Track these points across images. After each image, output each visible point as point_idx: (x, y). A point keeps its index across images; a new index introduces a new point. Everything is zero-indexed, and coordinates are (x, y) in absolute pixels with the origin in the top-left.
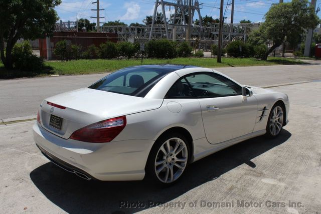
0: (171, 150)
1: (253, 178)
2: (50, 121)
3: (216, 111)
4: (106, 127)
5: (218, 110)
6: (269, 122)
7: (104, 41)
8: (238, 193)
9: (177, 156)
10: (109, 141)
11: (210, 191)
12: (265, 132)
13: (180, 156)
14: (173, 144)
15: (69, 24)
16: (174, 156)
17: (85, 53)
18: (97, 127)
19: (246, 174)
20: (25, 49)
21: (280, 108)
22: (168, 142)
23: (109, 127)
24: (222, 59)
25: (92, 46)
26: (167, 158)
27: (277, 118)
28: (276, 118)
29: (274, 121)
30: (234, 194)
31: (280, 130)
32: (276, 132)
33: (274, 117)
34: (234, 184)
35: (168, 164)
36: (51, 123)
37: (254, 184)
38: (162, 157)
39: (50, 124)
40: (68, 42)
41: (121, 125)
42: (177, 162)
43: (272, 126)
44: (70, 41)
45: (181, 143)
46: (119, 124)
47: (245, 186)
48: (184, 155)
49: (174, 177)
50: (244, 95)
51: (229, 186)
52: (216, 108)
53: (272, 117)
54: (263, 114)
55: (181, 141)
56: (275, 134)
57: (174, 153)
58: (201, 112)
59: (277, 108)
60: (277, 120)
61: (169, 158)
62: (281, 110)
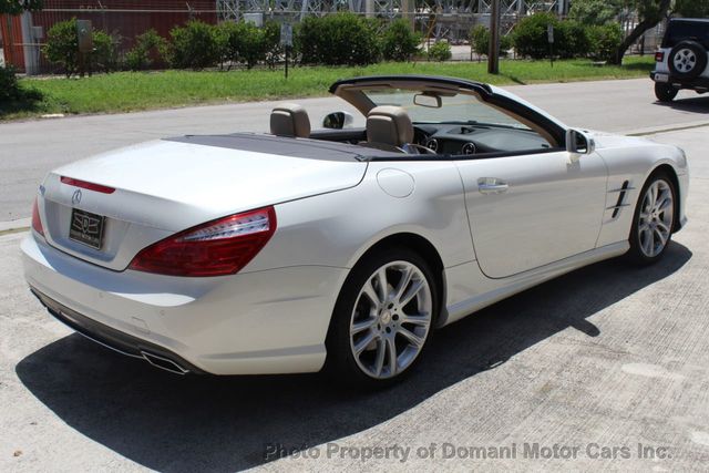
0: (389, 293)
1: (600, 364)
2: (72, 227)
3: (500, 192)
4: (226, 236)
5: (506, 189)
6: (637, 221)
8: (563, 400)
9: (407, 310)
10: (234, 272)
11: (490, 396)
12: (627, 247)
13: (411, 309)
14: (394, 277)
16: (398, 309)
18: (200, 235)
19: (580, 353)
21: (666, 186)
22: (381, 272)
23: (232, 236)
24: (502, 64)
26: (380, 313)
27: (658, 212)
28: (654, 210)
29: (650, 220)
30: (555, 402)
31: (664, 243)
32: (655, 249)
33: (648, 208)
34: (552, 377)
35: (384, 330)
36: (74, 233)
37: (605, 378)
38: (368, 311)
39: (71, 236)
41: (262, 230)
42: (406, 325)
43: (643, 232)
45: (415, 275)
46: (258, 226)
47: (580, 382)
48: (422, 308)
49: (398, 365)
50: (573, 150)
51: (540, 383)
52: (501, 184)
53: (643, 209)
54: (621, 199)
55: (415, 271)
56: (652, 252)
57: (396, 302)
58: (463, 194)
59: (656, 184)
60: (657, 216)
61: (385, 313)
62: (669, 190)
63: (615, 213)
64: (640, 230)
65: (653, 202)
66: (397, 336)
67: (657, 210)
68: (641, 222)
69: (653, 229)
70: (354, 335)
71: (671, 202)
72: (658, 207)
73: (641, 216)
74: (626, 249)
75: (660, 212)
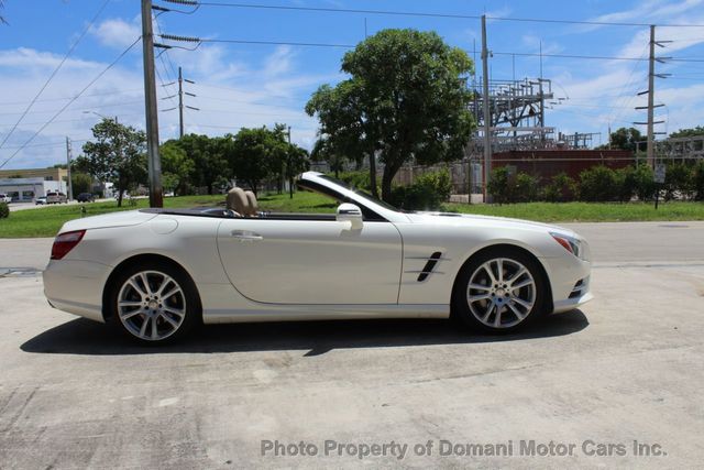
5: (260, 240)
6: (464, 291)
7: (588, 165)
10: (60, 259)
12: (448, 311)
15: (577, 140)
17: (546, 190)
20: (441, 184)
25: (561, 176)
32: (504, 322)
40: (510, 170)
41: (76, 240)
44: (515, 167)
52: (257, 235)
53: (476, 281)
54: (430, 267)
55: (171, 279)
56: (497, 324)
57: (159, 297)
58: (216, 239)
59: (499, 261)
60: (510, 292)
61: (152, 301)
62: (524, 270)
63: (422, 278)
64: (471, 300)
65: (497, 278)
66: (161, 318)
67: (509, 287)
68: (474, 292)
69: (503, 303)
70: (123, 307)
71: (531, 282)
72: (509, 283)
73: (471, 286)
74: (445, 312)
75: (514, 288)
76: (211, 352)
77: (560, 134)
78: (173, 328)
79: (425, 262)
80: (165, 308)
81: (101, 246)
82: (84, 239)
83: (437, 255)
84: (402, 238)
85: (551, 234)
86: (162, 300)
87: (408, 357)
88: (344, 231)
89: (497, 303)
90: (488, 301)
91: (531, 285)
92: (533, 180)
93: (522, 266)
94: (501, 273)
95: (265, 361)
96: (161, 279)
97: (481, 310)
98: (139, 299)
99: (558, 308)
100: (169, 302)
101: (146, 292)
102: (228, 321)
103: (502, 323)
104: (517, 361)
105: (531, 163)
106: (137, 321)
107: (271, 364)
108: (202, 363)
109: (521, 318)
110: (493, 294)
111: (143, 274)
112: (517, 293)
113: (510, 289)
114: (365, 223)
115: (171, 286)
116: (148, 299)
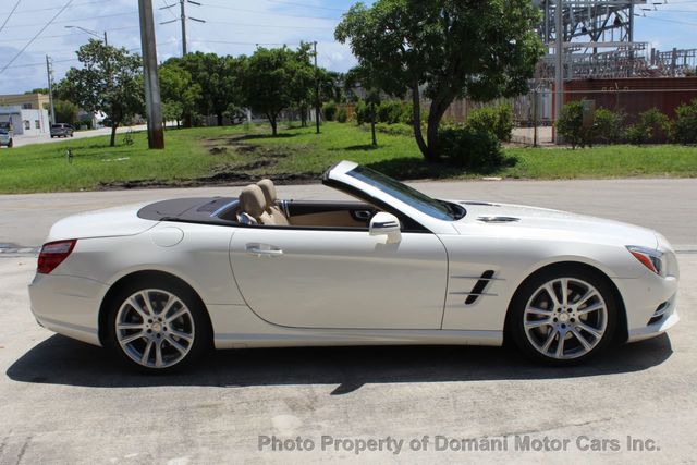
3: (273, 256)
5: (279, 256)
6: (518, 316)
10: (47, 273)
12: (500, 338)
25: (651, 112)
32: (567, 352)
40: (587, 104)
41: (64, 252)
42: (173, 337)
44: (593, 101)
52: (277, 250)
53: (535, 304)
54: (479, 288)
55: (176, 299)
56: (559, 354)
57: (164, 318)
58: (228, 253)
59: (564, 281)
60: (576, 318)
61: (156, 324)
62: (593, 291)
63: (470, 300)
64: (528, 326)
65: (560, 300)
66: (166, 342)
67: (575, 311)
68: (532, 317)
69: (566, 330)
70: (122, 330)
71: (602, 305)
72: (575, 307)
73: (528, 310)
74: (497, 339)
75: (581, 313)
76: (224, 386)
77: (653, 50)
78: (180, 355)
79: (475, 282)
80: (170, 331)
81: (95, 260)
82: (75, 250)
83: (489, 274)
84: (447, 254)
85: (628, 247)
86: (167, 322)
87: (451, 400)
88: (379, 245)
89: (560, 330)
90: (548, 326)
91: (601, 310)
92: (615, 117)
93: (591, 287)
94: (565, 293)
95: (287, 400)
96: (166, 298)
97: (540, 337)
98: (141, 321)
99: (633, 337)
100: (176, 325)
101: (148, 313)
102: (244, 346)
103: (564, 354)
104: (580, 410)
105: (614, 95)
106: (139, 345)
107: (293, 406)
108: (214, 402)
109: (588, 348)
110: (555, 320)
111: (144, 293)
112: (585, 318)
113: (576, 314)
114: (403, 234)
115: (177, 306)
116: (150, 321)
